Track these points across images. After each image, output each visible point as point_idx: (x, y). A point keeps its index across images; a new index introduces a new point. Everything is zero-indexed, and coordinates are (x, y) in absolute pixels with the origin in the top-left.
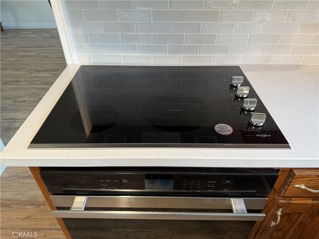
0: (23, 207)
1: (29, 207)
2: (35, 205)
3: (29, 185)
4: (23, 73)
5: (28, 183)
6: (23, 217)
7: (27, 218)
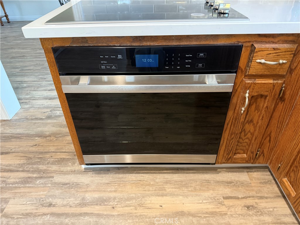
0: (32, 138)
1: (37, 138)
2: (42, 137)
3: (36, 124)
4: (29, 50)
5: (36, 123)
6: (32, 145)
7: (36, 145)
